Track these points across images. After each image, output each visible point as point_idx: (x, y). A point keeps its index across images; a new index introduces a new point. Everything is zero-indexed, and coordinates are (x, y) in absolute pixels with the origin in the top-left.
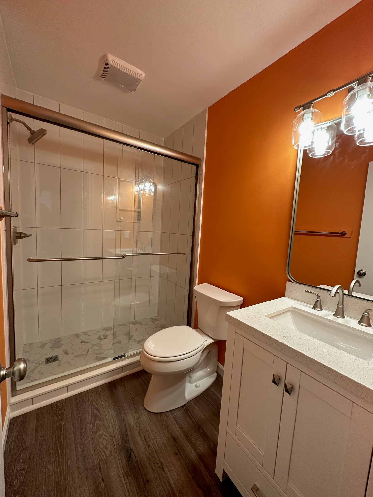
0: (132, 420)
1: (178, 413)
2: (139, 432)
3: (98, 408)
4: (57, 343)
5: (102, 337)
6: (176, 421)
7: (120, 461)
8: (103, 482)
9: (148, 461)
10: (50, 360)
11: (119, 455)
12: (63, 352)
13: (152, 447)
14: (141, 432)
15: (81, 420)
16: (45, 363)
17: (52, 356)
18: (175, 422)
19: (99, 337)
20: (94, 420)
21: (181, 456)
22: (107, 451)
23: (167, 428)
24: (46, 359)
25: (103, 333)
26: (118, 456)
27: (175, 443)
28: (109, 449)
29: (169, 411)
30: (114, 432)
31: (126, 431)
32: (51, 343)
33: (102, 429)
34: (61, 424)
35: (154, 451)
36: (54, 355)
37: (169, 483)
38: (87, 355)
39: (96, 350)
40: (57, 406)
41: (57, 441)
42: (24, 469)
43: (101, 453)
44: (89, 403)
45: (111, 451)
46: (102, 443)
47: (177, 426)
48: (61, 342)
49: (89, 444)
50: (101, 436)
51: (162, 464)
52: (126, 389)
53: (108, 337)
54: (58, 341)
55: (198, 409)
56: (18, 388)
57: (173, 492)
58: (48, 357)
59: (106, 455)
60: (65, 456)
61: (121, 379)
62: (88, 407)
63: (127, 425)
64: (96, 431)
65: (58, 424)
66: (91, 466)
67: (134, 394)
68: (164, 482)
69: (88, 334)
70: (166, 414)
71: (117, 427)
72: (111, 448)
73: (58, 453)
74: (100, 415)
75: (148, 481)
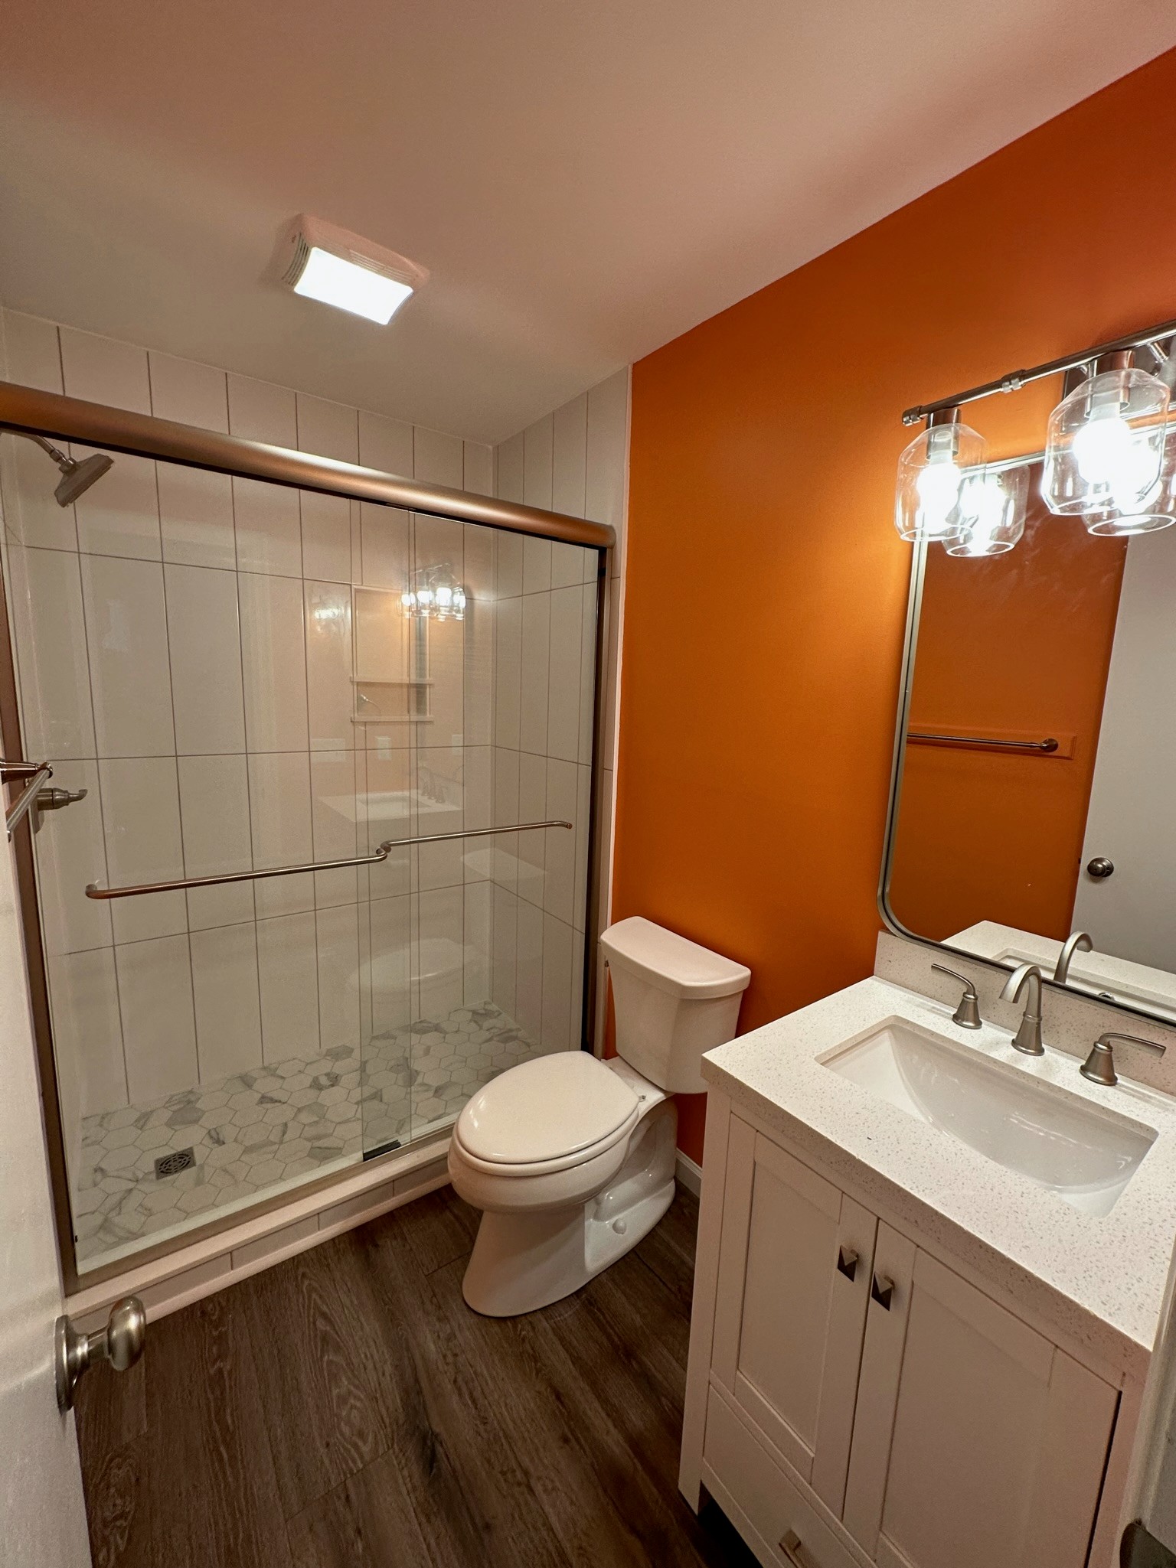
0: (432, 1347)
1: (566, 1315)
2: (455, 1381)
3: (328, 1312)
4: (185, 1110)
5: (324, 1081)
6: (562, 1340)
7: (406, 1473)
8: (359, 1540)
9: (486, 1466)
10: (170, 1165)
11: (401, 1455)
12: (207, 1137)
13: (495, 1422)
14: (460, 1379)
15: (279, 1352)
16: (153, 1176)
17: (173, 1152)
18: (557, 1343)
19: (313, 1081)
20: (319, 1350)
21: (581, 1447)
22: (365, 1442)
23: (536, 1362)
24: (157, 1161)
25: (326, 1066)
26: (397, 1457)
27: (561, 1408)
28: (370, 1438)
29: (540, 1310)
30: (380, 1385)
31: (417, 1381)
32: (167, 1108)
33: (344, 1379)
34: (220, 1371)
35: (501, 1434)
36: (180, 1148)
37: (551, 1529)
38: (281, 1142)
39: (311, 1124)
40: (203, 1313)
41: (214, 1422)
42: (123, 1515)
43: (346, 1449)
44: (301, 1300)
45: (376, 1443)
46: (349, 1423)
47: (563, 1354)
48: (198, 1105)
49: (311, 1426)
50: (343, 1400)
51: (526, 1473)
52: (408, 1247)
53: (343, 1081)
54: (189, 1102)
55: (624, 1299)
56: (82, 1268)
57: (562, 1553)
58: (161, 1156)
59: (362, 1457)
60: (244, 1467)
61: (390, 1217)
62: (299, 1310)
63: (419, 1362)
64: (327, 1383)
65: (212, 1371)
66: (323, 1493)
67: (433, 1262)
68: (533, 1527)
69: (279, 1072)
70: (530, 1319)
71: (388, 1369)
72: (376, 1436)
73: (221, 1460)
74: (337, 1333)
75: (487, 1527)
